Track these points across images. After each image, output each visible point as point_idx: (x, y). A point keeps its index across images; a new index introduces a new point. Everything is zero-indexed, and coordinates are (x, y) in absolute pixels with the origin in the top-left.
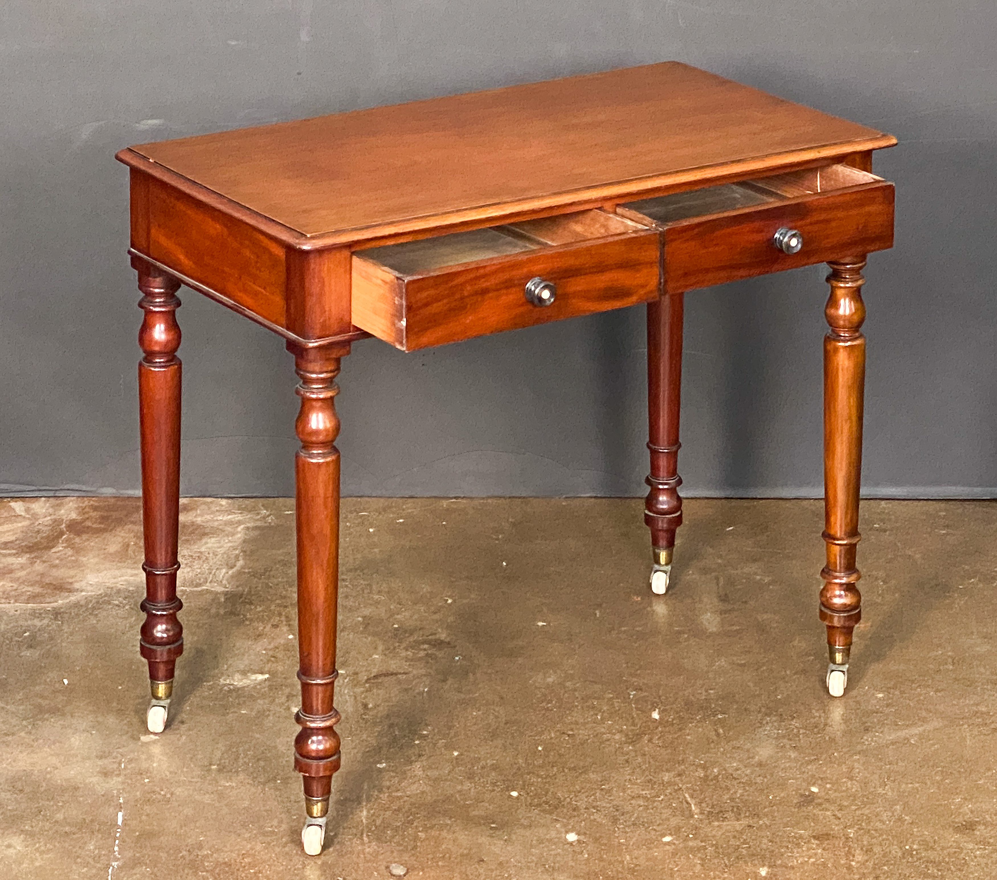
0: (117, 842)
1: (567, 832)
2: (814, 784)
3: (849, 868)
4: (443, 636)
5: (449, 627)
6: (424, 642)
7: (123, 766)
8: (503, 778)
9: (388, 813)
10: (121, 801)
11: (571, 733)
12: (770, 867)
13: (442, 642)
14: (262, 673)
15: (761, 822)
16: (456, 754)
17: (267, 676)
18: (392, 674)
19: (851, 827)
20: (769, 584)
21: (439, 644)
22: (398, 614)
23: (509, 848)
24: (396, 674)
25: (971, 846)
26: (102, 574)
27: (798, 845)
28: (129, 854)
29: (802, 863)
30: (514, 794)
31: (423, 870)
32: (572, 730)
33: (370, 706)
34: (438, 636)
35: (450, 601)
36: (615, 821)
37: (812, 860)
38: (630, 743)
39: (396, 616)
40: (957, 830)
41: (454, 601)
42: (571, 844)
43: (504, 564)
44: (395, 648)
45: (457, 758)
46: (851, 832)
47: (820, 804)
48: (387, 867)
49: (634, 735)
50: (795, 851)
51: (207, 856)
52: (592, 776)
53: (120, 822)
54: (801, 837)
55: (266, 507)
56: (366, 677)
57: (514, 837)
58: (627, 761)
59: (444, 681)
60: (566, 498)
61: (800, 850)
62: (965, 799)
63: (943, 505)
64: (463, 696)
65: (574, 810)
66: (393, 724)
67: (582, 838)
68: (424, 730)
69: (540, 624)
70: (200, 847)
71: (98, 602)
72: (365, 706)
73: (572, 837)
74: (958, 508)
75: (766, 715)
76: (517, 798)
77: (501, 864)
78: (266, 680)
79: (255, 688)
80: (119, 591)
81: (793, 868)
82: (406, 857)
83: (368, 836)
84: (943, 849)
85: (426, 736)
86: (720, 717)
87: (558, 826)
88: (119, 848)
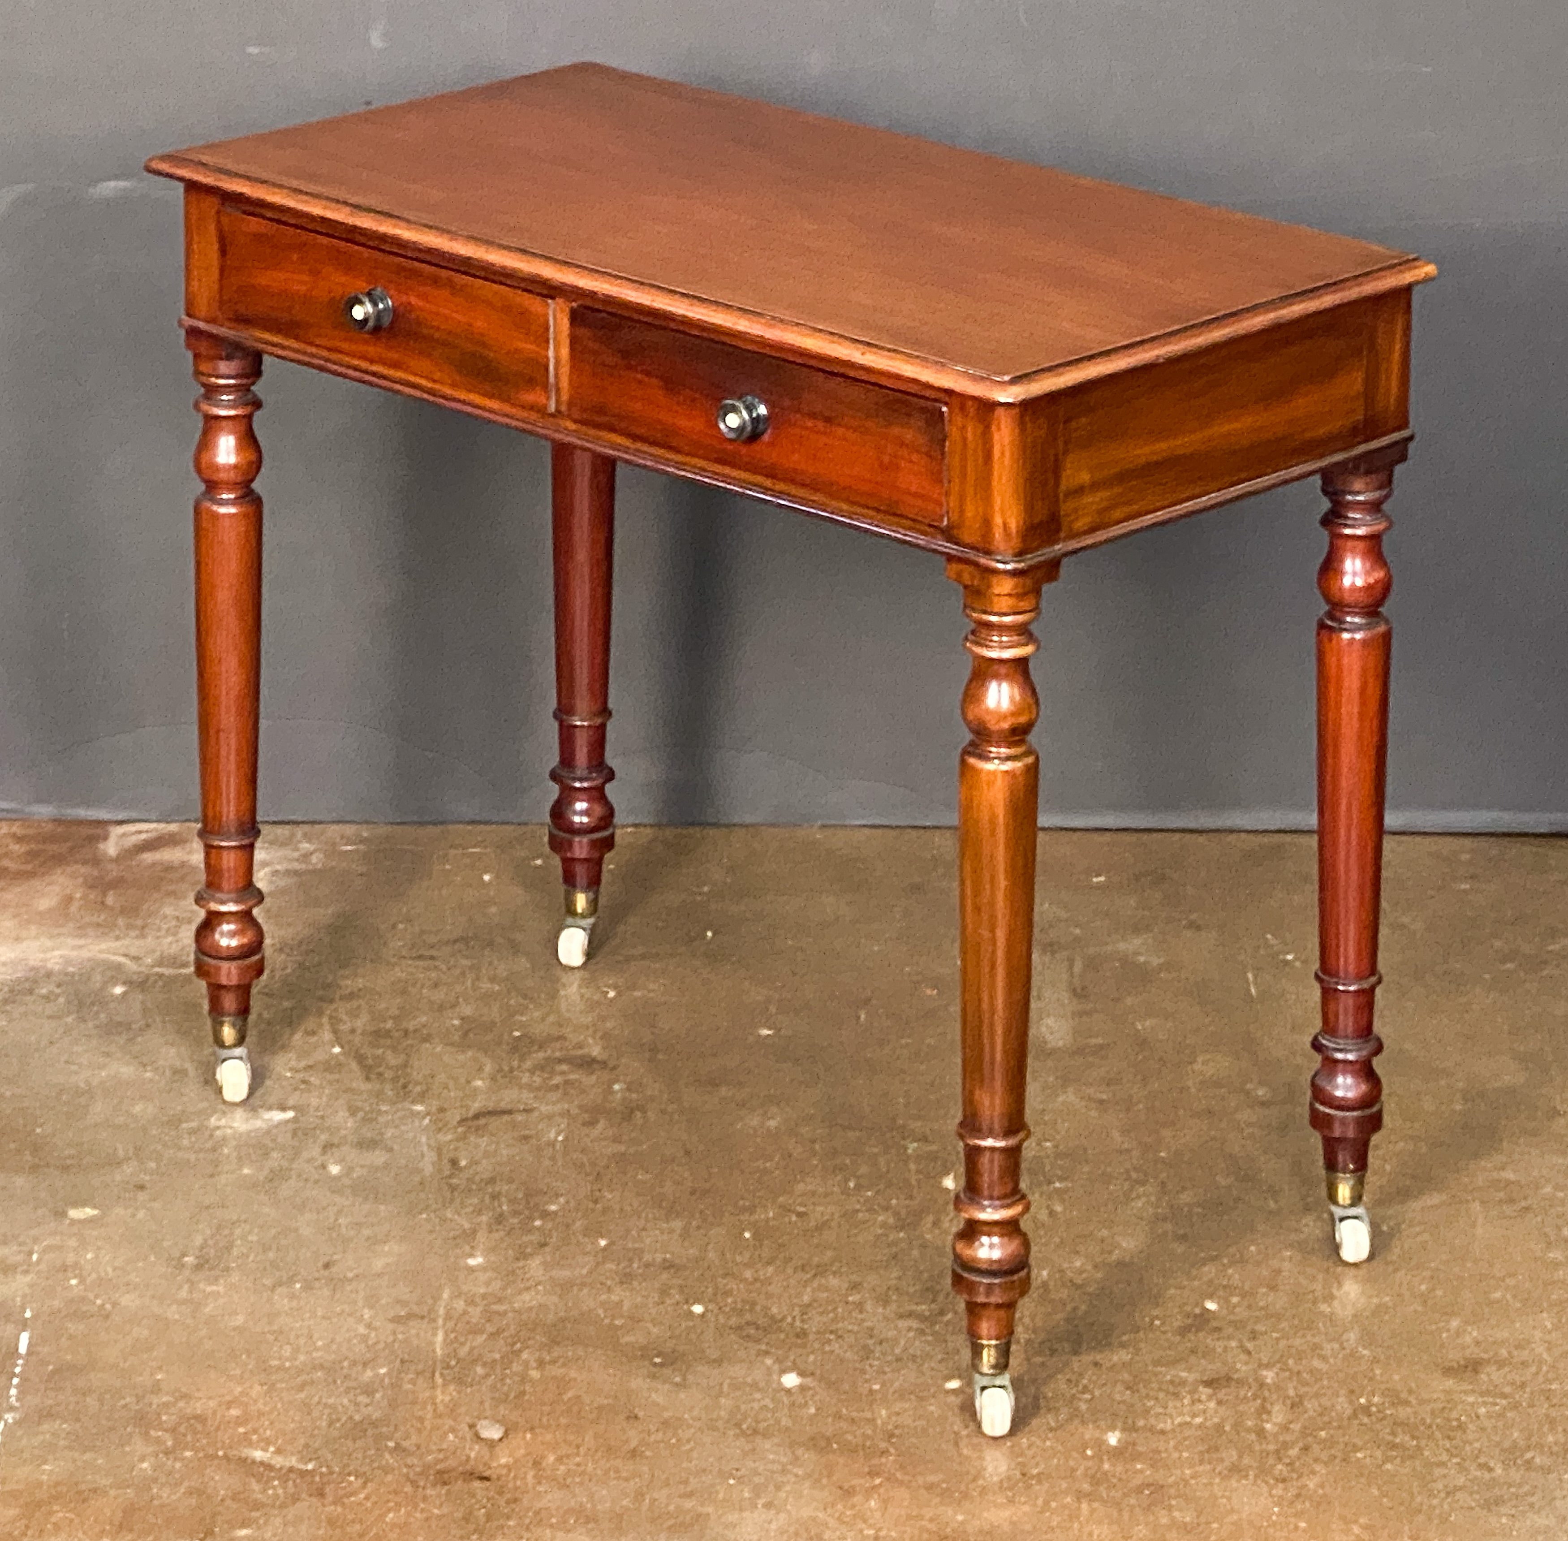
0: (15, 1381)
1: (783, 1371)
2: (1211, 1297)
3: (1261, 1433)
4: (596, 1051)
5: (606, 1036)
6: (563, 1061)
7: (35, 1257)
8: (680, 1282)
9: (480, 1339)
10: (28, 1314)
11: (802, 1209)
12: (1123, 1430)
13: (594, 1060)
14: (283, 1109)
15: (1115, 1358)
16: (603, 1243)
17: (290, 1114)
18: (504, 1112)
19: (1268, 1366)
20: (1160, 968)
21: (588, 1064)
22: (522, 1014)
23: (682, 1396)
24: (510, 1112)
25: (1471, 1399)
26: (25, 944)
27: (1176, 1395)
28: (33, 1400)
29: (1180, 1425)
30: (698, 1309)
31: (532, 1429)
32: (800, 1205)
33: (463, 1163)
34: (585, 1051)
35: (612, 994)
36: (867, 1353)
37: (1198, 1420)
38: (902, 1229)
39: (518, 1017)
40: (1448, 1371)
41: (619, 994)
42: (788, 1391)
43: (709, 934)
44: (511, 1070)
45: (605, 1249)
46: (1269, 1376)
47: (1218, 1329)
48: (472, 1426)
49: (908, 1213)
50: (1170, 1404)
51: (166, 1405)
52: (834, 1281)
53: (23, 1349)
54: (1183, 1383)
55: (309, 839)
56: (458, 1118)
57: (690, 1378)
58: (895, 1257)
59: (592, 1123)
60: (824, 826)
61: (1179, 1404)
62: (1467, 1322)
64: (622, 1148)
65: (797, 1336)
66: (500, 1193)
67: (809, 1381)
68: (553, 1203)
69: (766, 1032)
70: (156, 1389)
71: (11, 991)
72: (454, 1162)
73: (791, 1380)
75: (1137, 1182)
76: (703, 1315)
77: (666, 1423)
78: (287, 1122)
79: (268, 1132)
80: (49, 975)
81: (1163, 1432)
82: (502, 1410)
83: (442, 1374)
84: (1422, 1402)
85: (555, 1213)
86: (1057, 1185)
87: (769, 1361)
88: (19, 1393)
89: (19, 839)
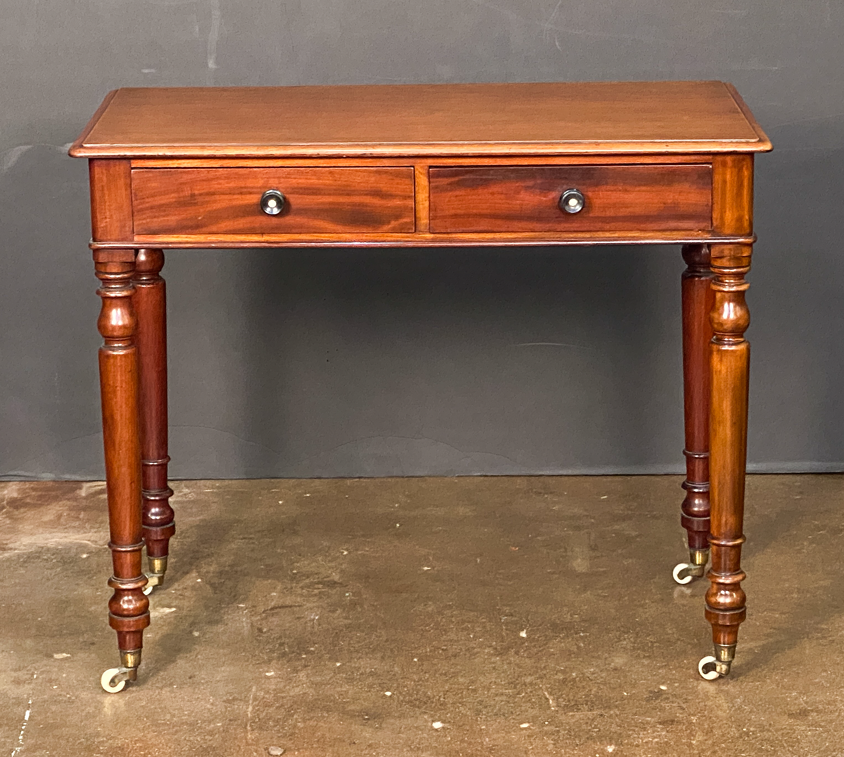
0: (22, 732)
1: (433, 721)
2: (663, 684)
3: (690, 745)
4: (336, 578)
5: (342, 571)
6: (319, 583)
7: (35, 676)
8: (380, 681)
9: (272, 709)
10: (30, 702)
11: (445, 648)
12: (616, 745)
13: (335, 583)
14: (170, 607)
15: (612, 712)
16: (338, 664)
17: (174, 609)
18: (287, 607)
19: (694, 715)
20: (637, 536)
21: (333, 584)
22: (298, 563)
23: (379, 733)
24: (291, 607)
25: (803, 728)
26: (35, 537)
27: (645, 729)
28: (31, 741)
29: (646, 742)
30: (388, 694)
31: (298, 750)
32: (445, 646)
33: (265, 630)
34: (331, 578)
35: (345, 553)
36: (478, 712)
37: (656, 740)
38: (498, 656)
39: (296, 564)
40: (791, 715)
41: (350, 553)
42: (436, 730)
43: (398, 525)
44: (292, 588)
45: (338, 667)
46: (694, 719)
47: (668, 699)
48: (266, 749)
49: (501, 649)
50: (641, 733)
51: (103, 742)
52: (461, 680)
53: (27, 718)
54: (648, 723)
55: (187, 487)
56: (263, 610)
57: (384, 725)
58: (494, 668)
59: (334, 611)
60: (458, 476)
61: (645, 733)
62: (800, 693)
63: (798, 478)
64: (349, 621)
65: (441, 705)
66: (284, 643)
67: (447, 725)
68: (311, 647)
69: (426, 568)
70: (98, 735)
71: (29, 557)
72: (260, 630)
73: (438, 725)
74: (812, 480)
75: (624, 632)
76: (391, 696)
77: (370, 746)
78: (172, 612)
79: (161, 618)
80: (48, 550)
81: (637, 746)
82: (283, 741)
83: (251, 726)
84: (777, 731)
85: (313, 652)
86: (582, 634)
87: (426, 717)
88: (24, 738)
89: (33, 489)
